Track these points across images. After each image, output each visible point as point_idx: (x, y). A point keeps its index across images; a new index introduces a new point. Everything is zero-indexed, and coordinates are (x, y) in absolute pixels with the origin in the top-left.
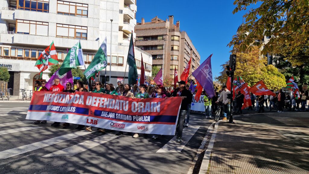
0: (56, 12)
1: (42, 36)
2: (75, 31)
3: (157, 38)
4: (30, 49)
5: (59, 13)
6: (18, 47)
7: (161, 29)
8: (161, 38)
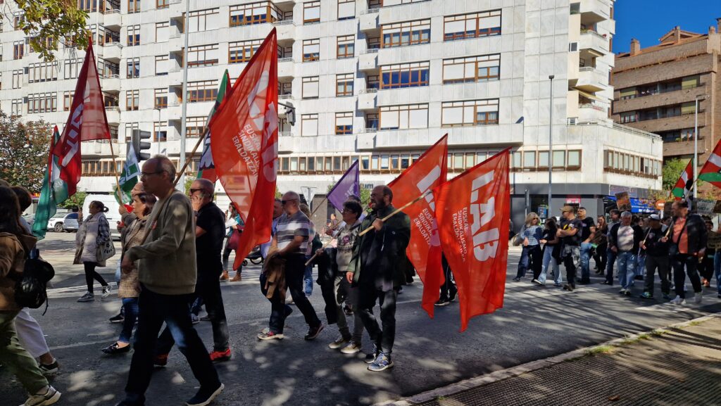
0: (441, 82)
1: (417, 129)
2: (475, 109)
3: (681, 85)
4: (400, 154)
5: (445, 82)
6: (382, 153)
7: (693, 60)
8: (694, 82)
